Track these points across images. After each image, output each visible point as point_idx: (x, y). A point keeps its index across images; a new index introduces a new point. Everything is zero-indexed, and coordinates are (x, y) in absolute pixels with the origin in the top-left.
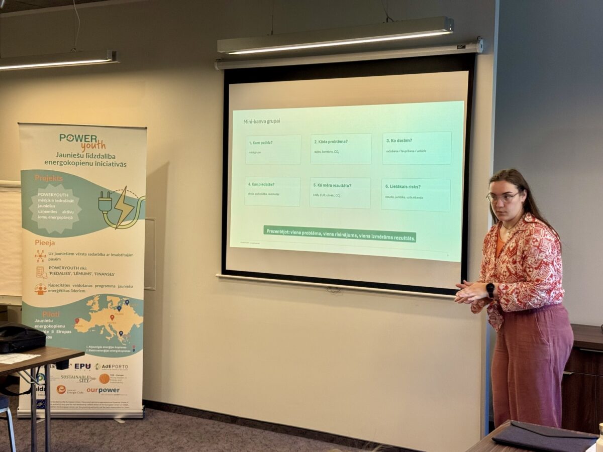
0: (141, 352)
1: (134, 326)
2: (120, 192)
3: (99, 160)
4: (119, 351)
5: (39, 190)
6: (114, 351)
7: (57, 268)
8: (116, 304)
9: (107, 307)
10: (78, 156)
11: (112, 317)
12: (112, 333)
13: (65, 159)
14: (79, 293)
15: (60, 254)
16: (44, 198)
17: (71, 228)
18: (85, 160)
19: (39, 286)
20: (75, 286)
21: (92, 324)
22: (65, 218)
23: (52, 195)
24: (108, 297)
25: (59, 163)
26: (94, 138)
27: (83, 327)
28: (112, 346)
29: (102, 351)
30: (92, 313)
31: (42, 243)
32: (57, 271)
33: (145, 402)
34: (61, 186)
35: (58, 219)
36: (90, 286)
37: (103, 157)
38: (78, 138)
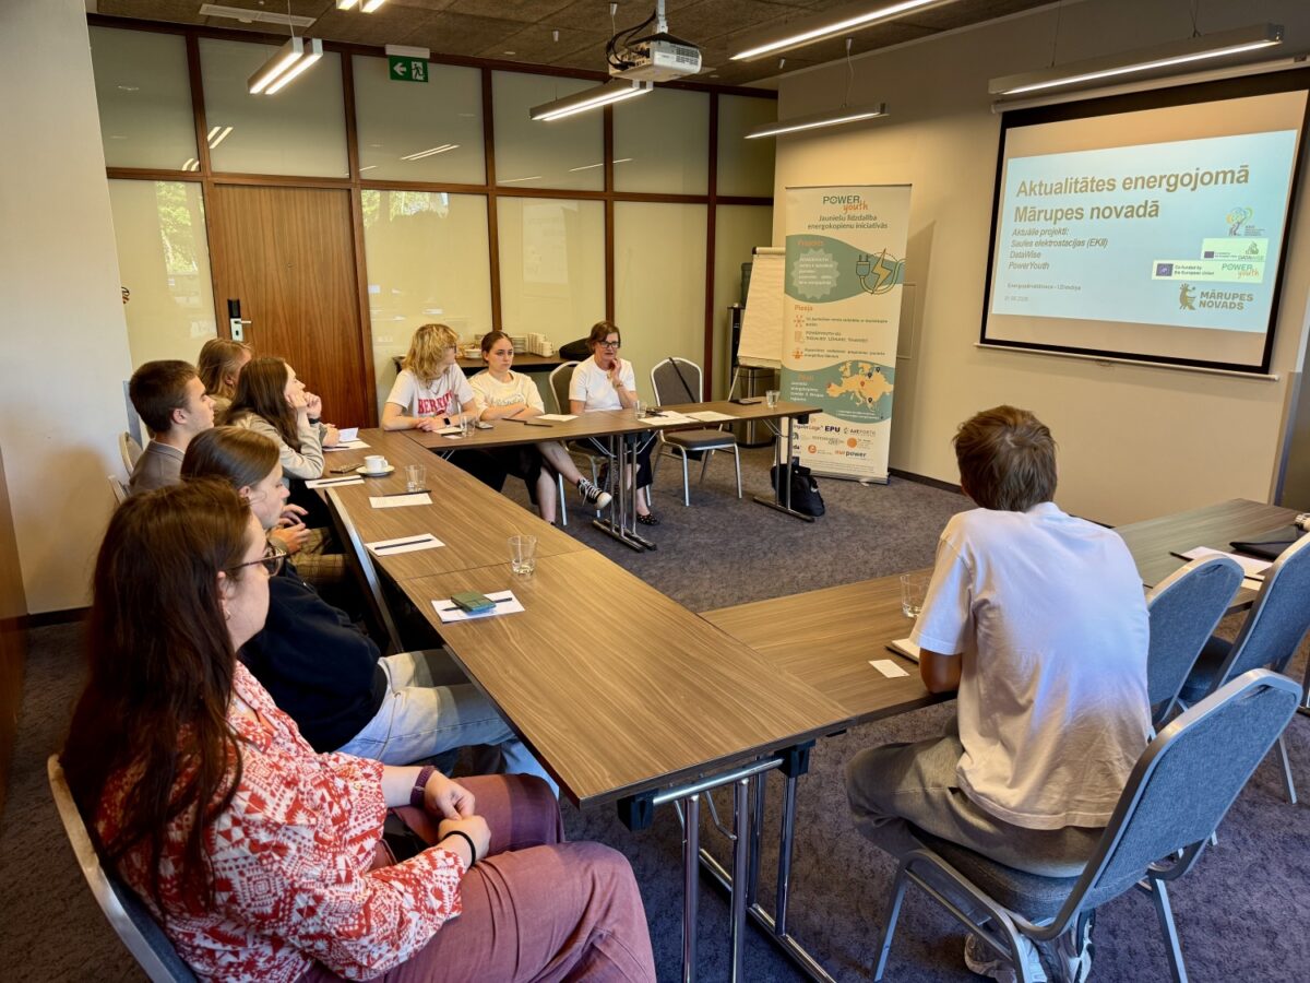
0: (890, 420)
1: (884, 394)
2: (879, 255)
3: (860, 222)
4: (867, 417)
5: (802, 255)
6: (862, 417)
7: (813, 333)
8: (867, 371)
9: (858, 373)
10: (840, 218)
11: (863, 384)
12: (861, 399)
13: (827, 223)
14: (832, 358)
15: (817, 319)
16: (805, 263)
17: (828, 293)
18: (846, 222)
19: (796, 351)
20: (830, 351)
21: (842, 390)
22: (824, 283)
23: (813, 259)
24: (860, 363)
25: (821, 227)
26: (857, 198)
27: (835, 391)
28: (861, 412)
29: (851, 416)
30: (844, 378)
31: (802, 309)
32: (812, 336)
33: (889, 470)
34: (821, 251)
35: (817, 284)
36: (843, 352)
37: (865, 218)
38: (842, 200)
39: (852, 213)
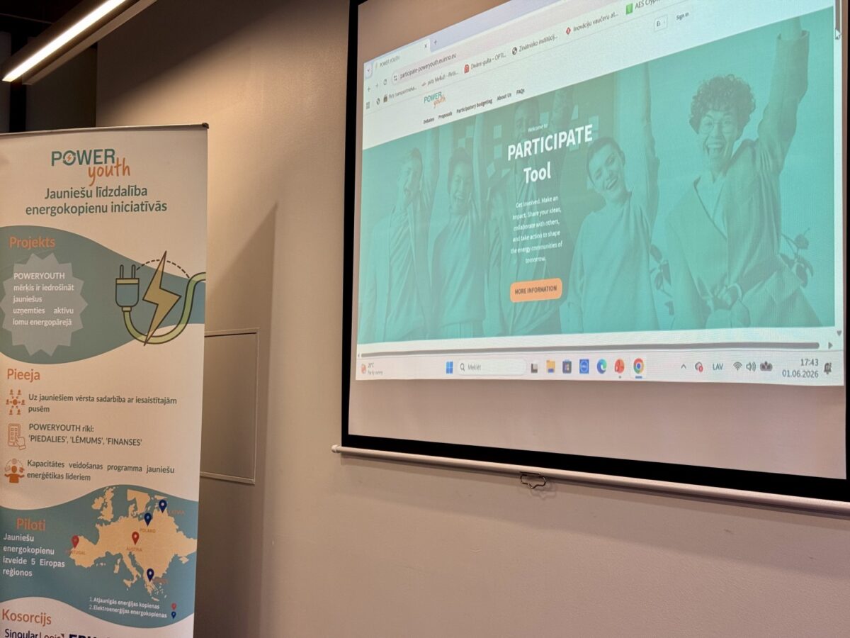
0: (191, 618)
1: (176, 559)
2: (154, 265)
3: (118, 200)
4: (147, 614)
5: (16, 266)
6: (137, 613)
7: (42, 427)
8: (142, 510)
9: (128, 517)
10: (84, 194)
11: (135, 537)
12: (134, 572)
13: (58, 202)
14: (79, 481)
15: (49, 398)
16: (25, 282)
17: (68, 343)
18: (94, 201)
19: (12, 465)
20: (74, 465)
21: (100, 550)
22: (59, 323)
23: (37, 276)
24: (128, 491)
25: (49, 210)
27: (85, 554)
28: (135, 601)
29: (116, 610)
30: (102, 525)
31: (19, 376)
32: (42, 433)
34: (52, 257)
35: (46, 325)
36: (100, 467)
37: (125, 193)
38: (83, 158)
39: (102, 182)
